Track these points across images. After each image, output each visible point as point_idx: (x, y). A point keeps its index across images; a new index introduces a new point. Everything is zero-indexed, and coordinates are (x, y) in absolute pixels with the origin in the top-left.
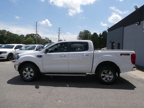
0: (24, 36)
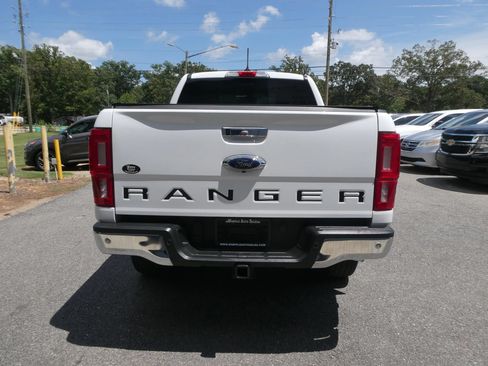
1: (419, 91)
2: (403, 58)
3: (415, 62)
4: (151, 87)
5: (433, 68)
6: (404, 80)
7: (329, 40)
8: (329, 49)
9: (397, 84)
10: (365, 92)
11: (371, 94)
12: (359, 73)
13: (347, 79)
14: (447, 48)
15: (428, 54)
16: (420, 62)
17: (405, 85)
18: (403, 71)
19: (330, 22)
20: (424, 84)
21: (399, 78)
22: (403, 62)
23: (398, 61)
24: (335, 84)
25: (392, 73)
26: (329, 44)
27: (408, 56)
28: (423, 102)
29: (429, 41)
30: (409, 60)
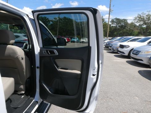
1: (143, 28)
2: (138, 17)
3: (142, 19)
4: (54, 25)
5: (148, 21)
6: (138, 24)
7: (110, 9)
8: (110, 12)
9: (135, 26)
10: (124, 28)
11: (126, 29)
12: (122, 22)
13: (118, 24)
15: (147, 16)
16: (144, 19)
17: (138, 26)
18: (137, 21)
19: (110, 2)
20: (145, 26)
21: (136, 24)
22: (138, 18)
23: (136, 18)
24: (114, 25)
25: (133, 22)
26: (110, 10)
27: (139, 16)
28: (144, 32)
29: (147, 11)
30: (140, 18)
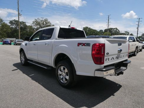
0: (102, 31)
3: (38, 23)
6: (36, 28)
12: (21, 24)
13: (18, 25)
14: (46, 20)
15: (41, 21)
16: (40, 23)
18: (35, 25)
19: (18, 7)
22: (35, 22)
23: (34, 22)
25: (32, 25)
26: (18, 14)
29: (42, 18)
30: (36, 22)
